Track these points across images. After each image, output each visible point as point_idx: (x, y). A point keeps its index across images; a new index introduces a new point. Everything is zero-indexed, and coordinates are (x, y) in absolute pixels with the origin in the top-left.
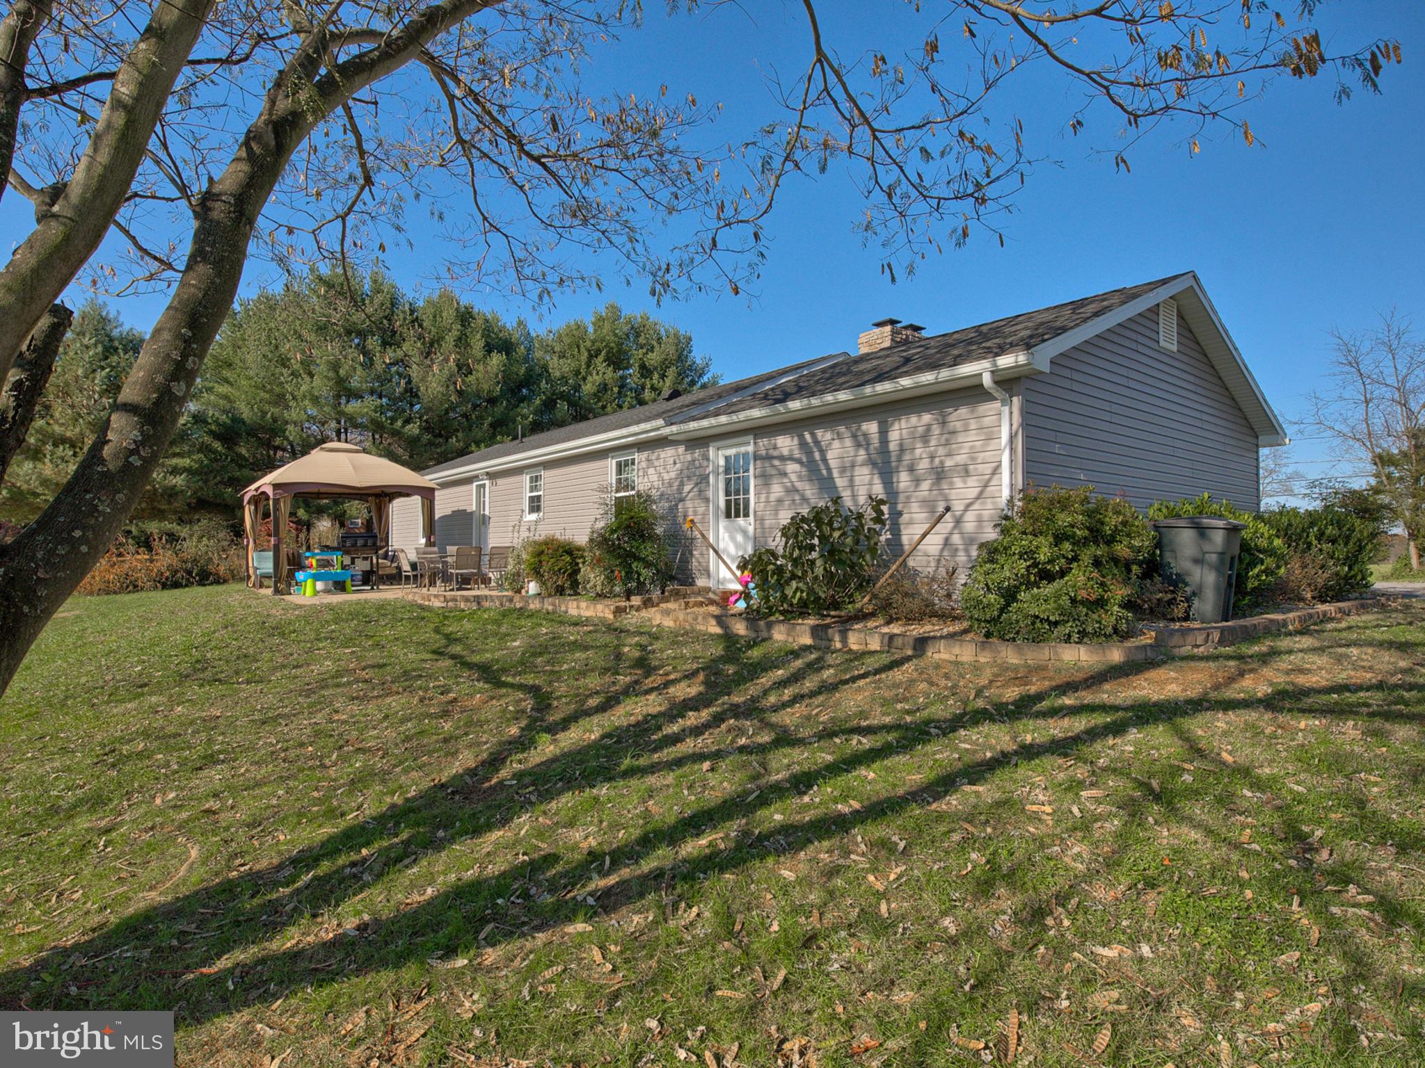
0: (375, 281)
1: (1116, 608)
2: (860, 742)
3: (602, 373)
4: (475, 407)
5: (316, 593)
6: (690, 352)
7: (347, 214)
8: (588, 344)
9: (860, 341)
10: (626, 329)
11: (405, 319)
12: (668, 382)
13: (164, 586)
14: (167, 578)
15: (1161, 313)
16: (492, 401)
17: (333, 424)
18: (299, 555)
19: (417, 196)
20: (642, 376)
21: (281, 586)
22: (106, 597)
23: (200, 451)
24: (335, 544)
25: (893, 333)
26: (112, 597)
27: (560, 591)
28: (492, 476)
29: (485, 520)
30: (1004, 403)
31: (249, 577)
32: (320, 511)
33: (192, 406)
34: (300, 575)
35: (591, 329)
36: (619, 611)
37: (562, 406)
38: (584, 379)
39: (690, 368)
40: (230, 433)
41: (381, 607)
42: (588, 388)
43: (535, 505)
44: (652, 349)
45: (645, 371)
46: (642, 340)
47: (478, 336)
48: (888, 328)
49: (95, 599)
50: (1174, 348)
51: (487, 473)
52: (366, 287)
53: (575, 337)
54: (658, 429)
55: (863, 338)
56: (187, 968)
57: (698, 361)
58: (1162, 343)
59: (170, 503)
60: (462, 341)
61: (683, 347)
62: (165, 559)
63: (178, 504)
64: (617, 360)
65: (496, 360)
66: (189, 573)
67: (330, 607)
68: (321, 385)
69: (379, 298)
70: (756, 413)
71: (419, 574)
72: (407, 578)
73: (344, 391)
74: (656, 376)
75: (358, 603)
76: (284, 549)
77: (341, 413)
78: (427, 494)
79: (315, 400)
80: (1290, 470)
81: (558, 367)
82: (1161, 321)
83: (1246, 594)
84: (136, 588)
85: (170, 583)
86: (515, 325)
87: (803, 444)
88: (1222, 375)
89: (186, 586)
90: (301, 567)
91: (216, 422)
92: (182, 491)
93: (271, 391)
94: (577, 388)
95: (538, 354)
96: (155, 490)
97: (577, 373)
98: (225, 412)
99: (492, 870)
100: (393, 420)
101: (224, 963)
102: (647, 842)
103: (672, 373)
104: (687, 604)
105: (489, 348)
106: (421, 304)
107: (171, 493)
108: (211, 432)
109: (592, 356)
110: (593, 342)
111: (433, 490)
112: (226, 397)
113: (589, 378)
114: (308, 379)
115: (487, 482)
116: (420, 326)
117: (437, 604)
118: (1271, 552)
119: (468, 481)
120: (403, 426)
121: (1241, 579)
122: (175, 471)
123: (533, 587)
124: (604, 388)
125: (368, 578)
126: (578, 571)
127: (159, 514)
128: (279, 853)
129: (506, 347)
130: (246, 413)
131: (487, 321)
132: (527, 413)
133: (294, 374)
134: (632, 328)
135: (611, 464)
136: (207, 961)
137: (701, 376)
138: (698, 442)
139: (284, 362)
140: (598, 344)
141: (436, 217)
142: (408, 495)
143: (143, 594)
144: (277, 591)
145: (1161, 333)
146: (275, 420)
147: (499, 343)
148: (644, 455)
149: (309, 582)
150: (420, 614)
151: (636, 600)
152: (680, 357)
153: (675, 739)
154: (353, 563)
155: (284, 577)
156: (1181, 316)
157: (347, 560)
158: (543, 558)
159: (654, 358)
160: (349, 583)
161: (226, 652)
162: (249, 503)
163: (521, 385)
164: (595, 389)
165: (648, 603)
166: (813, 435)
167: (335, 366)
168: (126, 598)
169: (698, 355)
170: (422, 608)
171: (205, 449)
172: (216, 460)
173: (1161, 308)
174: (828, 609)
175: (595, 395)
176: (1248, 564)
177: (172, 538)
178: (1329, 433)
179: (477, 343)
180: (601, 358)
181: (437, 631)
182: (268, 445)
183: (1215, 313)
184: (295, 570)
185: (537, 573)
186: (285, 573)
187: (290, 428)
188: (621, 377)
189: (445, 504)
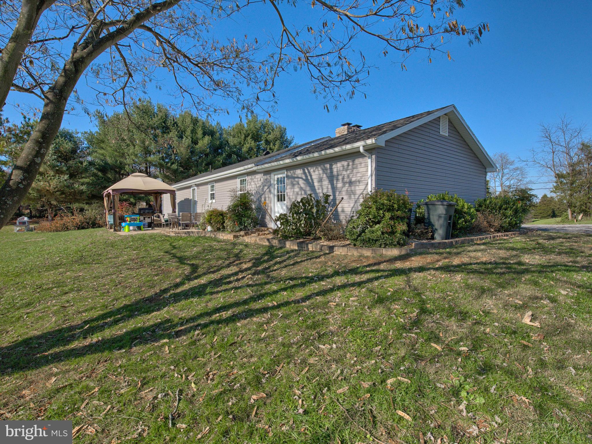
0: (159, 108)
1: (398, 235)
2: (289, 282)
3: (250, 143)
4: (200, 157)
5: (129, 230)
6: (286, 134)
7: (124, 88)
8: (245, 132)
9: (336, 132)
10: (260, 125)
11: (171, 123)
12: (277, 147)
13: (78, 229)
14: (79, 225)
15: (441, 121)
16: (207, 155)
17: (144, 165)
18: (123, 216)
19: (150, 81)
20: (266, 144)
21: (116, 228)
22: (56, 233)
23: (92, 176)
24: (137, 212)
25: (348, 128)
26: (59, 233)
27: (219, 229)
28: (198, 185)
29: (195, 202)
30: (369, 158)
31: (107, 225)
32: (140, 199)
33: (89, 158)
34: (123, 224)
35: (246, 126)
36: (235, 237)
37: (234, 157)
38: (243, 145)
39: (286, 141)
40: (104, 169)
41: (151, 237)
42: (244, 149)
43: (213, 196)
44: (270, 134)
45: (267, 142)
46: (266, 130)
47: (200, 129)
48: (346, 127)
49: (52, 234)
50: (447, 135)
51: (195, 185)
52: (155, 110)
53: (239, 129)
54: (252, 168)
55: (337, 130)
56: (38, 353)
57: (289, 138)
58: (441, 133)
59: (81, 196)
60: (194, 131)
61: (283, 132)
62: (78, 218)
63: (84, 196)
64: (256, 138)
65: (207, 139)
66: (88, 223)
67: (132, 236)
68: (138, 150)
69: (160, 114)
70: (287, 161)
71: (168, 224)
72: (164, 225)
73: (147, 152)
74: (272, 144)
75: (142, 234)
76: (117, 215)
77: (147, 161)
78: (173, 193)
79: (136, 155)
80: (528, 180)
81: (232, 141)
82: (441, 124)
83: (457, 230)
84: (68, 229)
85: (80, 227)
86: (216, 124)
87: (305, 173)
88: (469, 144)
89: (87, 228)
90: (124, 221)
91: (99, 165)
92: (86, 192)
93: (119, 152)
94: (240, 149)
95: (225, 136)
96: (75, 191)
97: (240, 143)
98: (102, 161)
99: (147, 324)
100: (167, 163)
101: (51, 352)
102: (201, 316)
103: (278, 143)
104: (259, 234)
105: (204, 134)
106: (178, 116)
107: (82, 193)
108: (97, 169)
109: (246, 136)
110: (247, 131)
111: (174, 191)
112: (103, 155)
113: (245, 146)
114: (133, 147)
115: (196, 188)
116: (177, 125)
117: (172, 234)
118: (469, 214)
119: (189, 187)
120: (171, 166)
121: (455, 224)
122: (83, 184)
123: (209, 228)
124: (250, 149)
125: (150, 225)
126: (224, 222)
127: (77, 201)
128: (81, 319)
129: (212, 133)
130: (109, 160)
131: (203, 123)
132: (220, 159)
133: (128, 145)
134: (262, 125)
135: (238, 181)
136: (45, 351)
137: (290, 144)
138: (267, 172)
139: (123, 140)
140: (249, 132)
141: (158, 88)
142: (166, 193)
143: (70, 232)
144: (115, 230)
145: (441, 129)
146: (121, 163)
147: (209, 132)
148: (250, 177)
149: (127, 227)
150: (166, 238)
151: (242, 233)
152: (281, 136)
153: (230, 283)
154: (144, 219)
155: (117, 226)
156: (450, 122)
157: (142, 218)
158: (213, 217)
159: (271, 137)
160: (142, 227)
161: (90, 253)
162: (105, 196)
163: (218, 148)
164: (247, 150)
165: (246, 234)
166: (308, 169)
167: (143, 142)
168: (63, 233)
169: (289, 136)
170: (166, 236)
171: (95, 175)
172: (99, 179)
173: (441, 119)
174: (306, 236)
175: (247, 152)
176: (458, 218)
177: (82, 210)
178: (538, 165)
179: (200, 132)
180: (249, 137)
181: (170, 245)
182: (119, 173)
183: (464, 120)
184: (122, 222)
185: (210, 223)
186: (118, 223)
187: (127, 166)
188: (258, 145)
189: (180, 196)
